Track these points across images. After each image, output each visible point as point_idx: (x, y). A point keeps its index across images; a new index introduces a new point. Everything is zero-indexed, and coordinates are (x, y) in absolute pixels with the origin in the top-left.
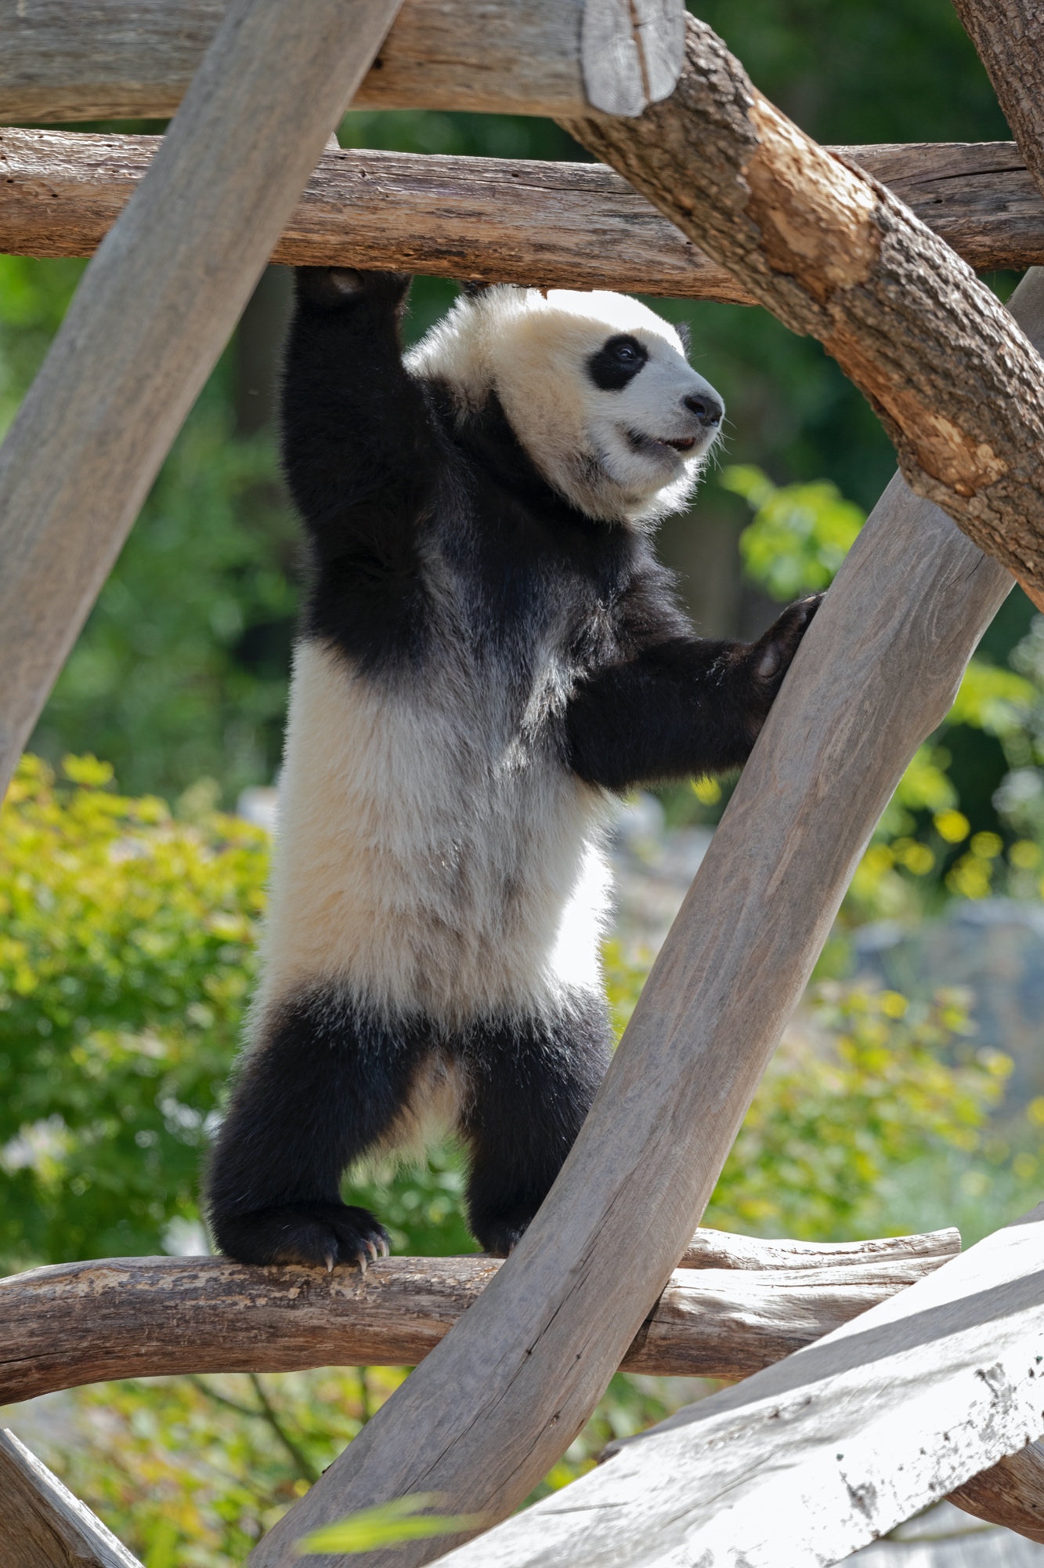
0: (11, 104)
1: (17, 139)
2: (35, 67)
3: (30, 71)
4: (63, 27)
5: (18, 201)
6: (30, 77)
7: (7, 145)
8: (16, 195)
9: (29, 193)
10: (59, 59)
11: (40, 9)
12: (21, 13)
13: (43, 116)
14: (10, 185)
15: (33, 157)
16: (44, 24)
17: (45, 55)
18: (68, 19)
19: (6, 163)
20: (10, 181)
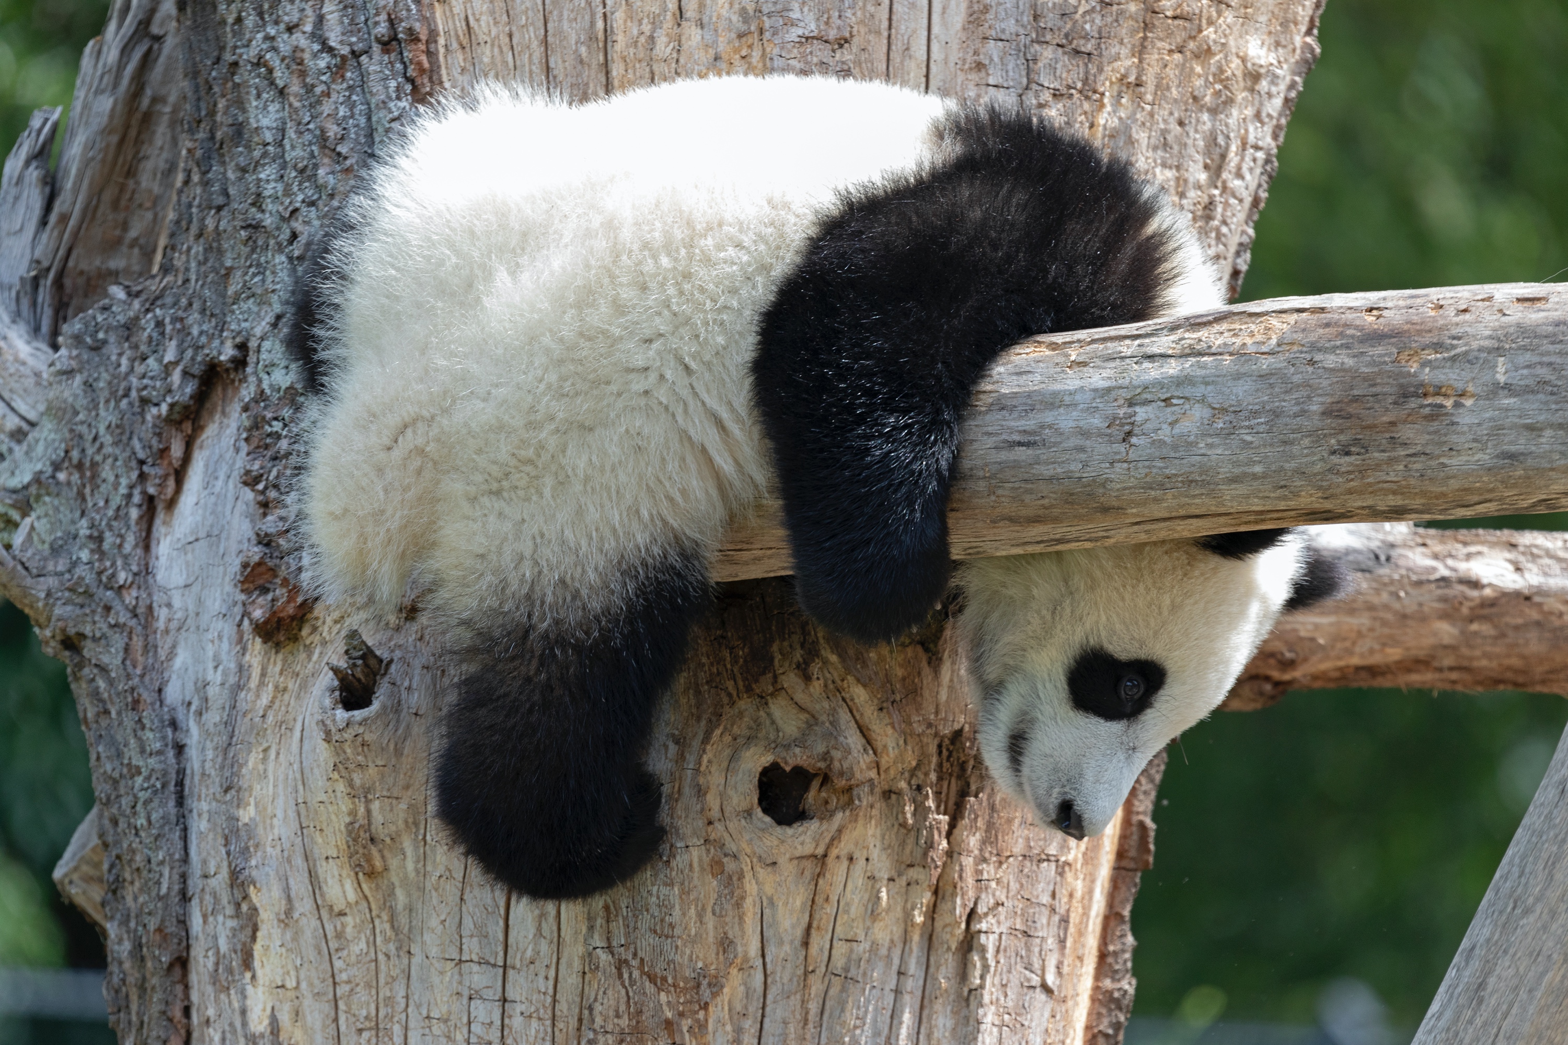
0: (1492, 491)
1: (1536, 546)
2: (1520, 444)
3: (1513, 448)
4: (1552, 394)
5: (1538, 624)
6: (1512, 456)
7: (1523, 554)
8: (1535, 615)
9: (1551, 613)
10: (1548, 433)
11: (1525, 372)
12: (1502, 379)
13: (1534, 505)
14: (1527, 603)
15: (1556, 568)
16: (1528, 391)
17: (1530, 428)
18: (1560, 383)
19: (1523, 576)
20: (1528, 598)
